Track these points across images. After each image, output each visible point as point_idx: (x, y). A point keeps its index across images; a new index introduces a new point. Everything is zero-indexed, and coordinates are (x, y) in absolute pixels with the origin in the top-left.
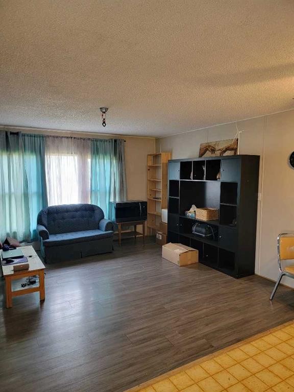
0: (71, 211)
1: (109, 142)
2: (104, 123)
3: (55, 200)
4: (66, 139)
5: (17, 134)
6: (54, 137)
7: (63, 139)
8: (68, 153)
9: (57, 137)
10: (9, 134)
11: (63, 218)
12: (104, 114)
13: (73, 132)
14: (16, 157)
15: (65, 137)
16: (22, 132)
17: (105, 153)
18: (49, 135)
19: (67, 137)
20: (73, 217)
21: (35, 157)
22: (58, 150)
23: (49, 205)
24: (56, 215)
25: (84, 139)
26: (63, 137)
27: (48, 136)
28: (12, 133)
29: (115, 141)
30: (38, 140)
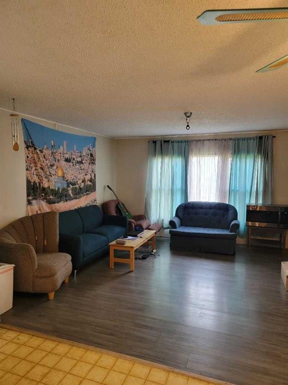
0: (205, 208)
1: (254, 139)
2: (188, 126)
3: (195, 197)
4: (208, 141)
5: (168, 141)
6: (197, 141)
7: (205, 142)
8: (209, 154)
9: (200, 140)
10: (163, 141)
11: (197, 214)
12: (188, 118)
13: (216, 134)
14: (167, 160)
15: (207, 140)
16: (172, 140)
17: (248, 152)
18: (193, 139)
19: (209, 140)
20: (206, 214)
21: (181, 159)
22: (200, 152)
23: (189, 201)
24: (191, 209)
25: (225, 140)
26: (205, 140)
27: (192, 141)
28: (165, 142)
29: (261, 138)
30: (183, 145)
